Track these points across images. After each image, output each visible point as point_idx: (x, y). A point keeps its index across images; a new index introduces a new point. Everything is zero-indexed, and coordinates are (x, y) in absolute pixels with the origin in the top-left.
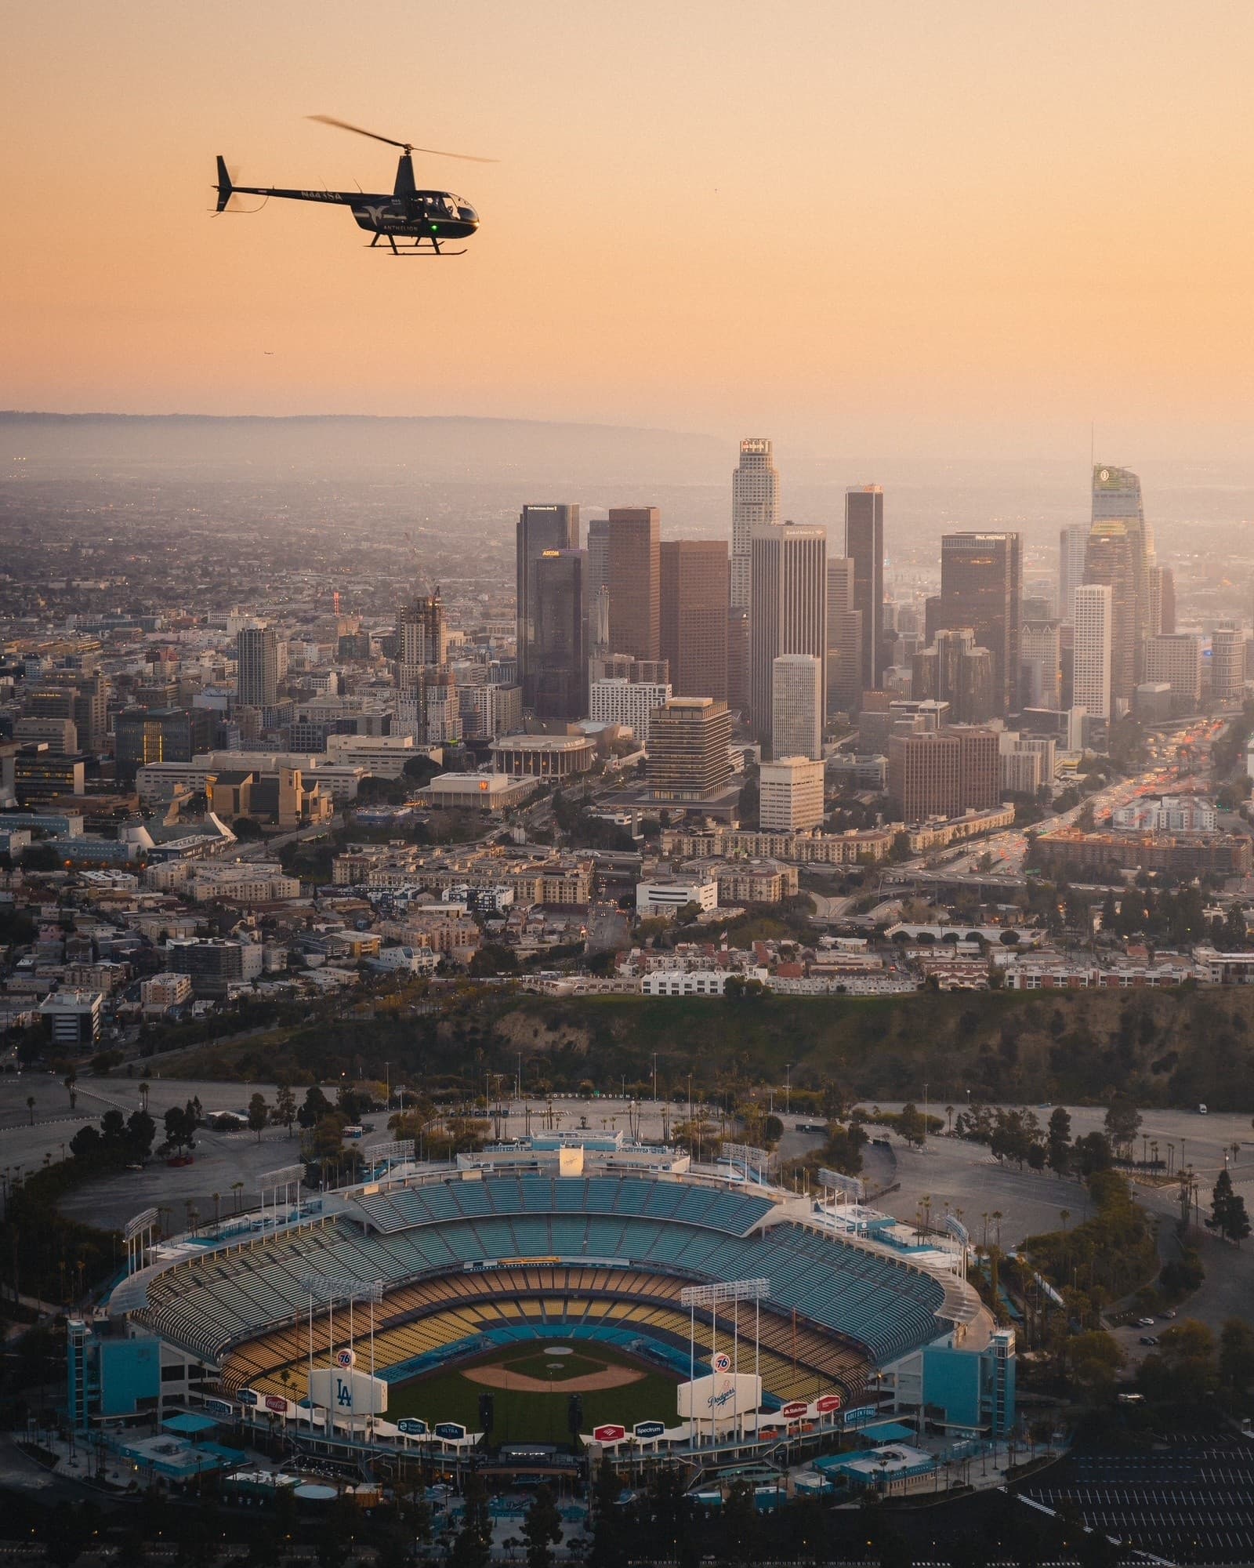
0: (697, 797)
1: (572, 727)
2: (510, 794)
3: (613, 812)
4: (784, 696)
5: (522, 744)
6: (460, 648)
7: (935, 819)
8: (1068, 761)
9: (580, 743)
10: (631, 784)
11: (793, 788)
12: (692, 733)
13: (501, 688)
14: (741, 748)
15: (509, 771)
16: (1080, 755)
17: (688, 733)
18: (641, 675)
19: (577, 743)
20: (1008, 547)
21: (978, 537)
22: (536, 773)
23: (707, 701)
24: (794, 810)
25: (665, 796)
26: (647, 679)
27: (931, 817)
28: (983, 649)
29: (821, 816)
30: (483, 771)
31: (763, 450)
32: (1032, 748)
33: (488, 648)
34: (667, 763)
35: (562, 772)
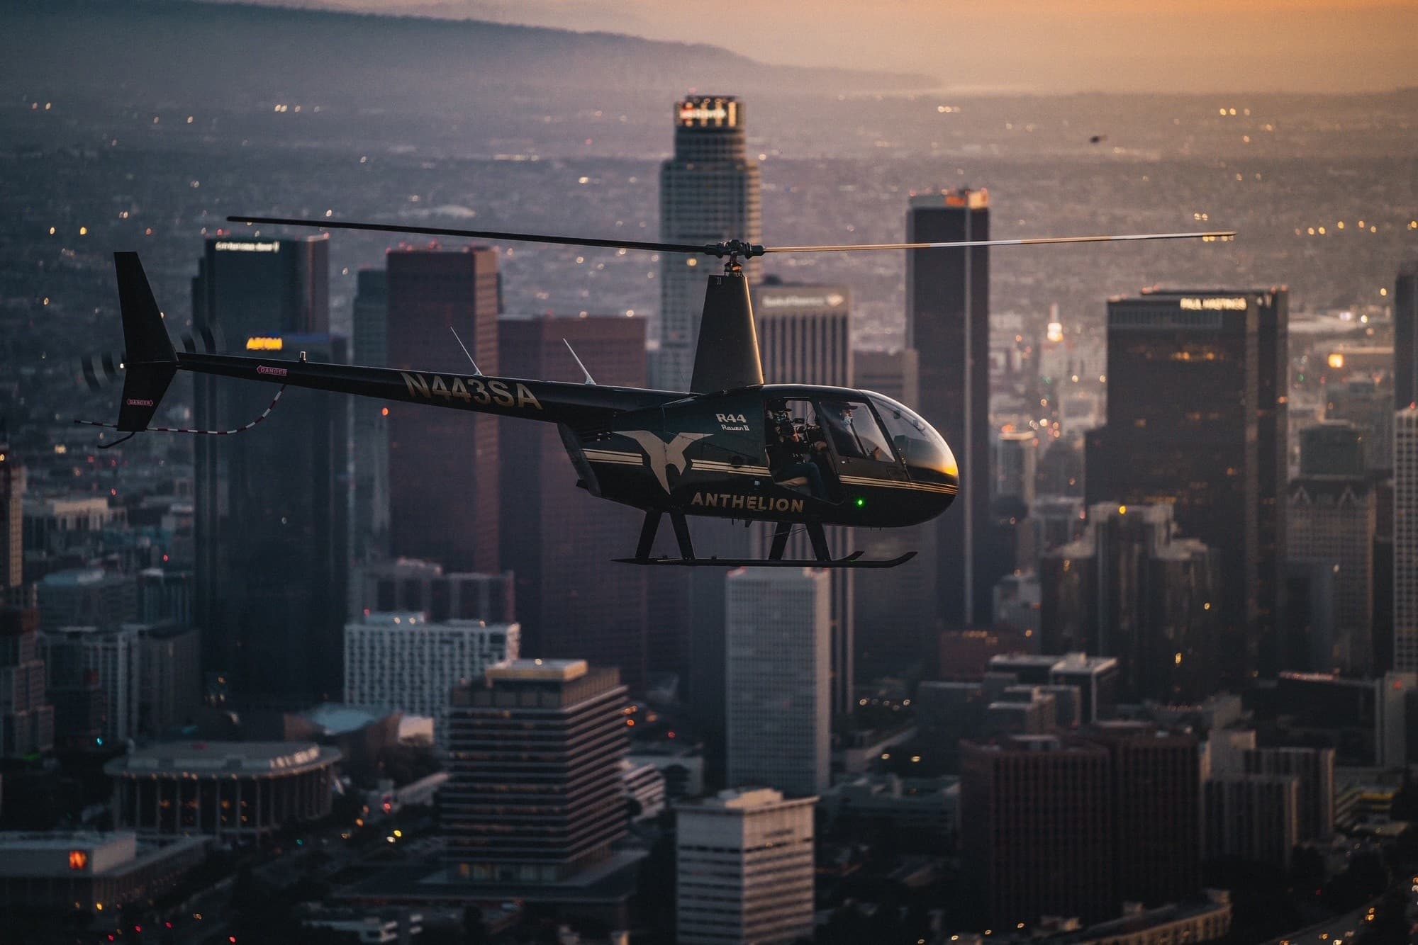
0: (549, 875)
1: (294, 722)
2: (142, 876)
3: (358, 916)
4: (749, 652)
5: (179, 763)
6: (98, 536)
7: (1054, 926)
8: (1371, 793)
9: (305, 757)
10: (417, 846)
11: (747, 857)
12: (541, 738)
13: (155, 634)
14: (664, 762)
15: (148, 820)
16: (1400, 779)
17: (531, 738)
18: (455, 604)
19: (300, 758)
20: (1252, 324)
21: (1187, 303)
22: (208, 827)
23: (574, 668)
24: (747, 906)
25: (481, 873)
26: (469, 613)
27: (1046, 920)
28: (1193, 544)
29: (808, 919)
30: (88, 826)
31: (725, 120)
32: (1283, 766)
33: (158, 535)
34: (486, 801)
35: (265, 821)
